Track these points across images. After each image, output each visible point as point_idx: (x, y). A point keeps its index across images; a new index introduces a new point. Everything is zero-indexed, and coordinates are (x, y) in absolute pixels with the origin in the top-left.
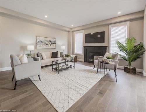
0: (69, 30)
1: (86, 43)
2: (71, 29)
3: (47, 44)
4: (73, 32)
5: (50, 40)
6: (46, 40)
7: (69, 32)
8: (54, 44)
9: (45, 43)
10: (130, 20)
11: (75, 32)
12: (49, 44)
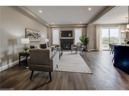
0: (49, 26)
1: (62, 37)
2: (50, 25)
3: (35, 37)
4: (51, 28)
5: (37, 33)
6: (34, 33)
7: (48, 27)
8: (40, 37)
9: (33, 36)
10: (83, 27)
11: (53, 29)
12: (36, 37)
